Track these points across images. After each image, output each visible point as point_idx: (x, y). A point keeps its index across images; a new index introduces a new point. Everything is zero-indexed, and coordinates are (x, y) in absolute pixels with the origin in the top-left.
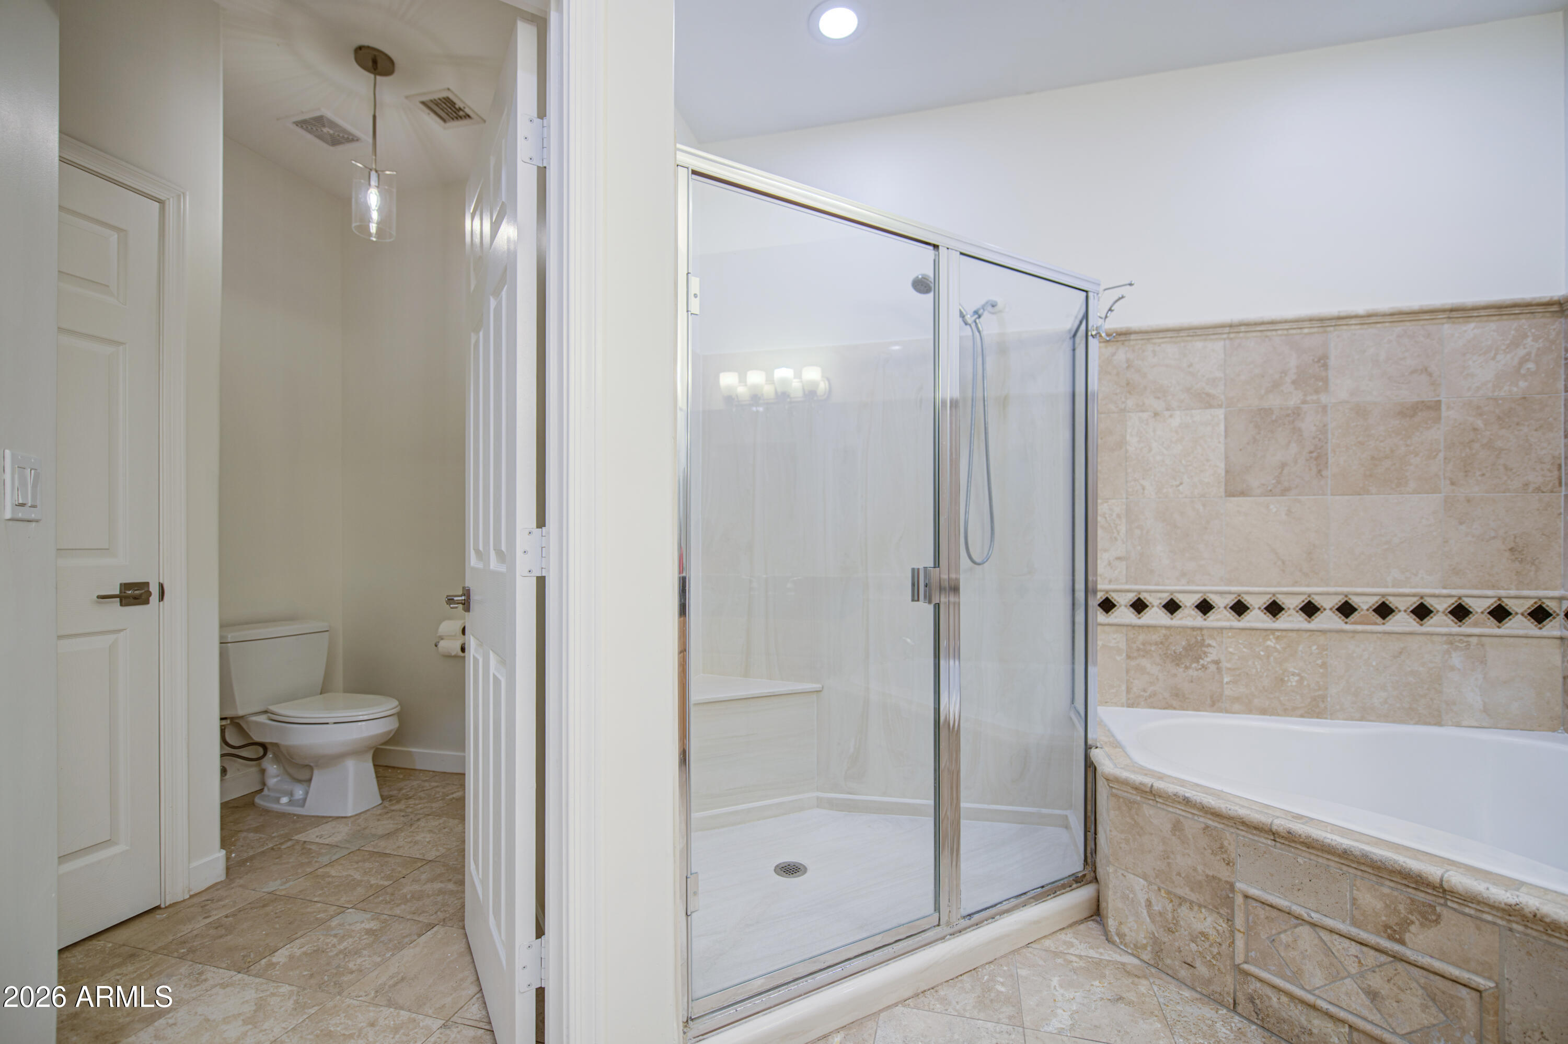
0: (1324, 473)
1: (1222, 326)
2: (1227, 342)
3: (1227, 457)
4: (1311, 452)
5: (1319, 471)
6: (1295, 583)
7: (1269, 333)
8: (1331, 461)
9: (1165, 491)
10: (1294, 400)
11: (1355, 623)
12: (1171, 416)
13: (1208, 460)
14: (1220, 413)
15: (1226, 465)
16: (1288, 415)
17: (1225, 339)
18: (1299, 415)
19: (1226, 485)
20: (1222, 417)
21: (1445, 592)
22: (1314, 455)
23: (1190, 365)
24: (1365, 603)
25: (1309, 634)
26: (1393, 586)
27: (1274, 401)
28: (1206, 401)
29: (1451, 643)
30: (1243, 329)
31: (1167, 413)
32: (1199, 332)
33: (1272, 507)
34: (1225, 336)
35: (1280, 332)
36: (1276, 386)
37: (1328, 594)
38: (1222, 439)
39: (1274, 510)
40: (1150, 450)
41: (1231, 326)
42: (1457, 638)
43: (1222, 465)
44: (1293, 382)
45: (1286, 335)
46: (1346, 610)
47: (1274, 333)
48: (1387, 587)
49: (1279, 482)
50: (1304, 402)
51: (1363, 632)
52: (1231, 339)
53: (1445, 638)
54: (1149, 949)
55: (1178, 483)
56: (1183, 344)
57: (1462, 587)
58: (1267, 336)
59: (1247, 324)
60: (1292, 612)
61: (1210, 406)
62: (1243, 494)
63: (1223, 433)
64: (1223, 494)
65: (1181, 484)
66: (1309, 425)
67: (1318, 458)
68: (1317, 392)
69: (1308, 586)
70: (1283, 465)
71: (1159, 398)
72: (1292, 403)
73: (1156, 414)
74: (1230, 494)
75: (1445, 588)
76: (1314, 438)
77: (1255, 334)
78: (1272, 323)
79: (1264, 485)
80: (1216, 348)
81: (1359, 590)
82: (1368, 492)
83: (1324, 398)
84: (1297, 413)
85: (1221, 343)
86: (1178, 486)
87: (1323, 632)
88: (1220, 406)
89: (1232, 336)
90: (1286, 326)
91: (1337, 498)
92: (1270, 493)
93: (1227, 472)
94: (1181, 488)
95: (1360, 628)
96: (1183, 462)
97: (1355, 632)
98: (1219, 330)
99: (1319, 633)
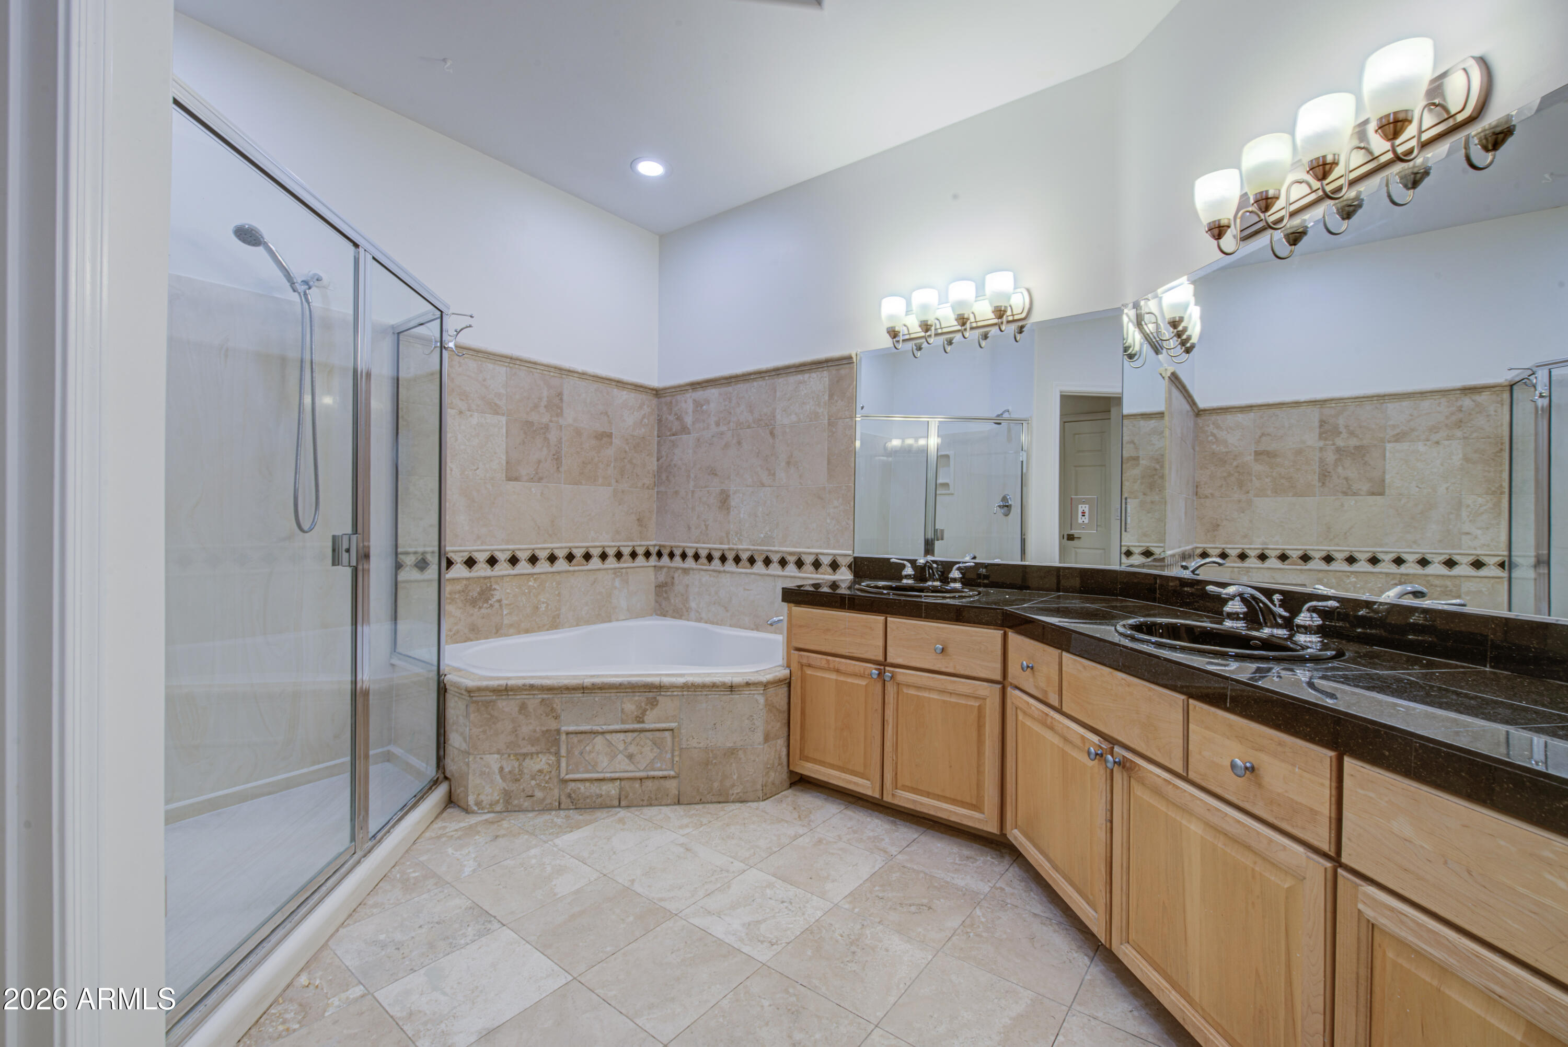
0: (560, 469)
1: (506, 357)
2: (508, 369)
3: (507, 452)
4: (554, 455)
5: (558, 468)
6: (545, 542)
7: (532, 370)
8: (564, 461)
9: (467, 473)
10: (545, 419)
11: (574, 566)
12: (471, 416)
13: (495, 453)
14: (503, 419)
15: (506, 457)
16: (542, 428)
17: (506, 367)
18: (548, 429)
19: (506, 472)
20: (504, 422)
21: (613, 544)
22: (555, 457)
23: (484, 380)
24: (579, 553)
25: (552, 574)
26: (592, 541)
27: (534, 417)
28: (495, 410)
29: (615, 573)
30: (518, 362)
31: (469, 413)
32: (491, 357)
33: (533, 489)
34: (507, 364)
35: (538, 371)
36: (536, 407)
37: (561, 548)
38: (504, 438)
39: (534, 492)
40: (456, 440)
41: (511, 358)
42: (618, 570)
43: (504, 458)
44: (545, 407)
45: (542, 374)
46: (570, 557)
47: (535, 370)
48: (589, 542)
49: (537, 473)
50: (551, 421)
51: (579, 571)
52: (511, 367)
53: (613, 571)
54: (501, 801)
55: (475, 468)
56: (480, 363)
57: (620, 541)
58: (531, 372)
59: (521, 360)
60: (543, 561)
61: (497, 414)
62: (516, 479)
63: (505, 434)
64: (504, 479)
65: (478, 469)
66: (553, 436)
67: (558, 459)
68: (557, 415)
69: (551, 543)
70: (539, 462)
71: (463, 400)
72: (544, 420)
73: (461, 412)
74: (509, 479)
75: (613, 541)
76: (556, 446)
77: (524, 368)
78: (535, 363)
79: (528, 474)
80: (501, 371)
81: (577, 545)
82: (581, 484)
83: (561, 421)
84: (546, 428)
85: (505, 369)
86: (475, 470)
87: (559, 572)
88: (503, 415)
89: (511, 365)
90: (542, 368)
91: (567, 486)
92: (531, 480)
93: (507, 463)
94: (477, 471)
95: (576, 568)
96: (479, 452)
97: (574, 571)
98: (504, 359)
99: (556, 574)
